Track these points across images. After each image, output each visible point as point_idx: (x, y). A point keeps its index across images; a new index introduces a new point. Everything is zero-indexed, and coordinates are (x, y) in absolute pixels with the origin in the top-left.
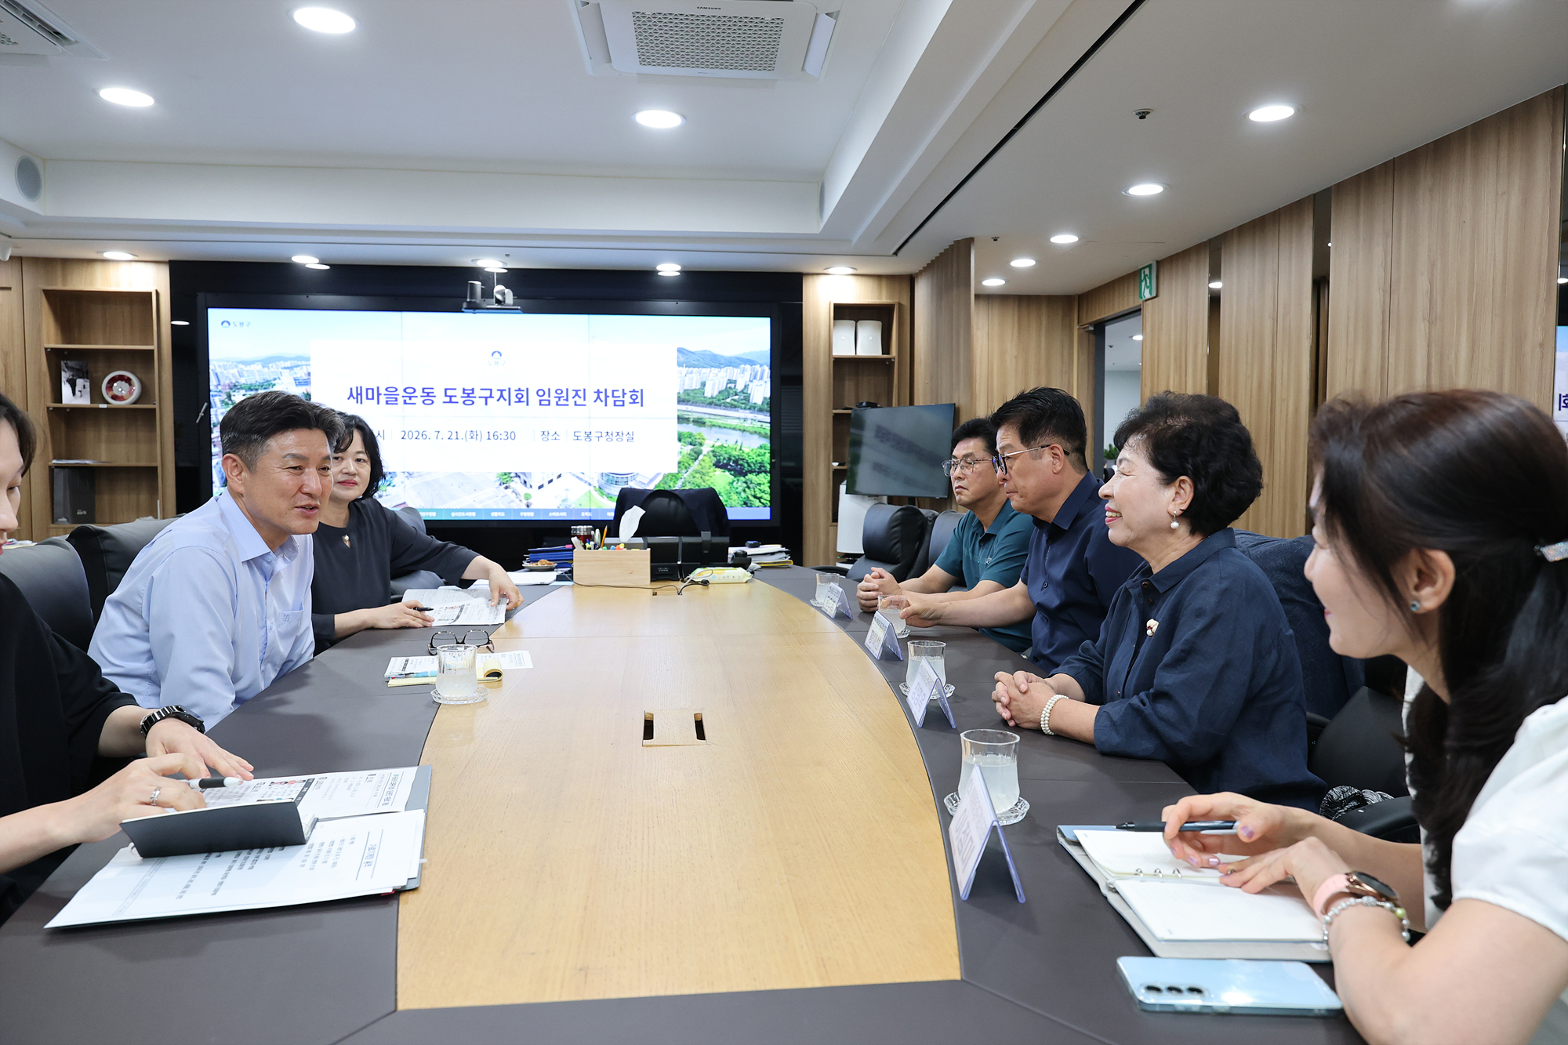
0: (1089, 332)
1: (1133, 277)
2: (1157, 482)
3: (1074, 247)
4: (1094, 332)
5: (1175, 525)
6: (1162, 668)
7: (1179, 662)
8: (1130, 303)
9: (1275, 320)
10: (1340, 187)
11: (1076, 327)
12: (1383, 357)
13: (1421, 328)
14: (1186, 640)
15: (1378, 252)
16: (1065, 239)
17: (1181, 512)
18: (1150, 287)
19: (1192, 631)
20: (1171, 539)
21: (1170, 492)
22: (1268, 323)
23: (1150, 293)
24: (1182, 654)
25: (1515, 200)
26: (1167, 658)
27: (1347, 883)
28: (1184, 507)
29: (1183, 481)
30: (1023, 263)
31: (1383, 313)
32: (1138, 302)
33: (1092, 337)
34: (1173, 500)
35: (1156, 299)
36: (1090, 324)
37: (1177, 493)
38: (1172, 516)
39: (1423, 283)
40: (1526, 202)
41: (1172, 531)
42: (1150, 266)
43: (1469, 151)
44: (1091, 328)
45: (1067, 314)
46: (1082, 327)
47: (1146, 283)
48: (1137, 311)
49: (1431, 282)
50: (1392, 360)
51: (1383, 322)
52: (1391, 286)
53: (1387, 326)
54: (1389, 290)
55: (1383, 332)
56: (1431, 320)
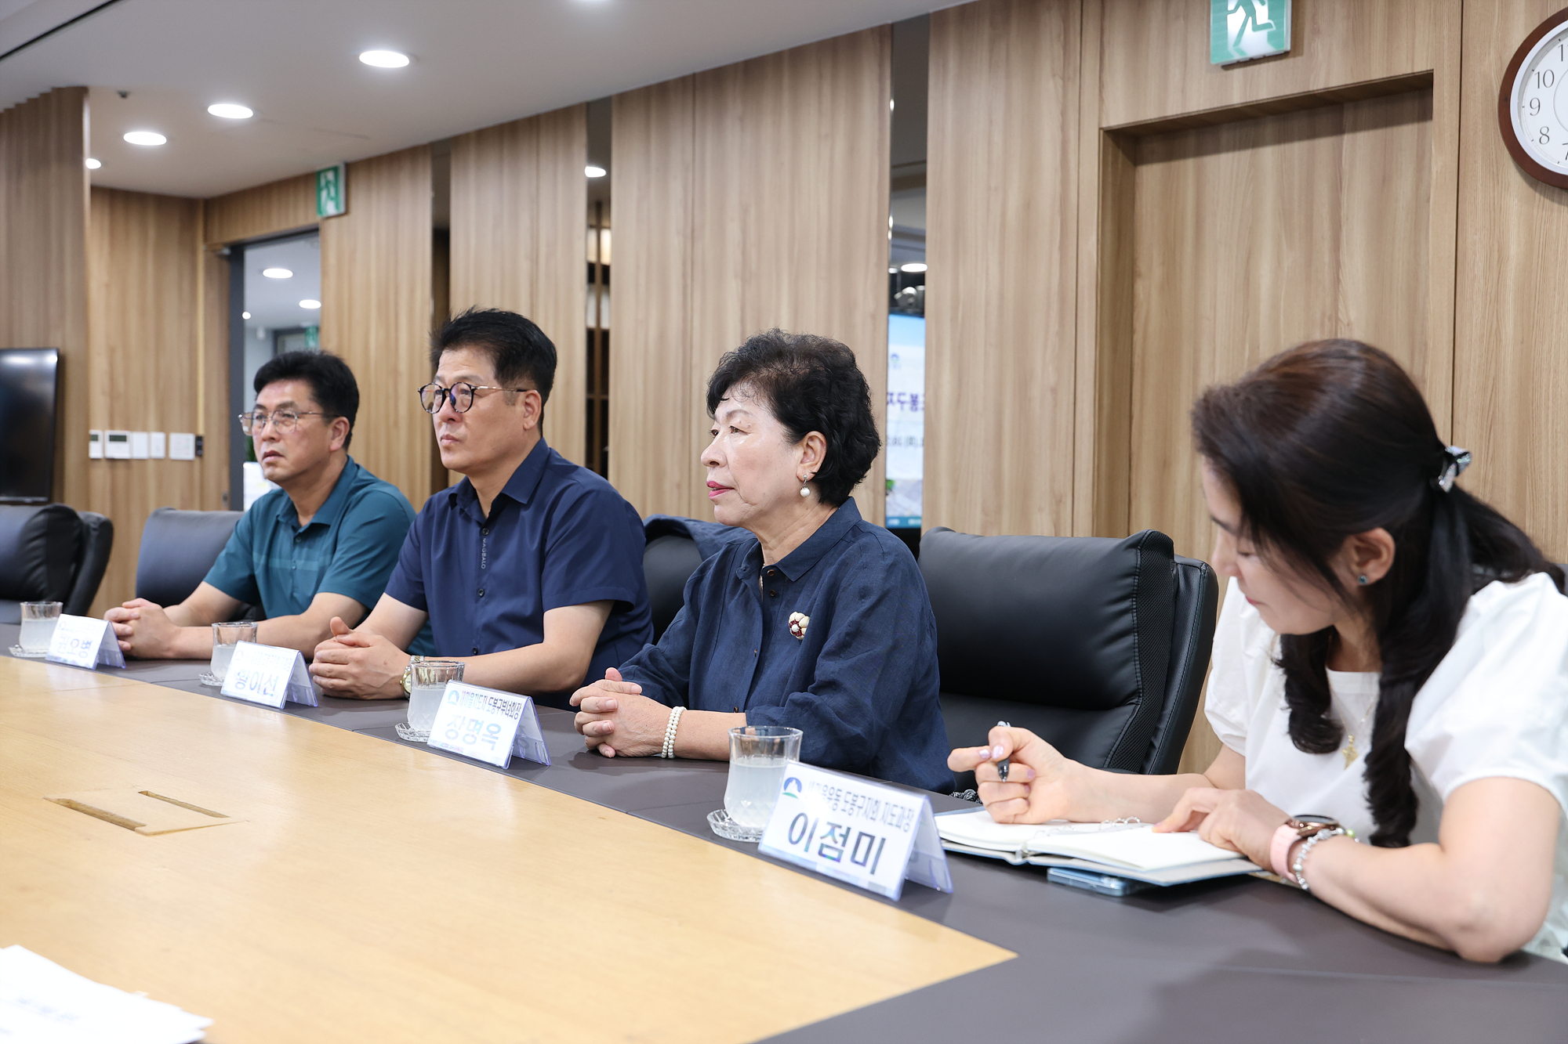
0: (222, 257)
1: (307, 182)
2: (784, 439)
3: (244, 125)
4: (229, 258)
5: (805, 491)
6: (823, 657)
7: (843, 648)
8: (301, 219)
9: (535, 261)
10: (623, 98)
11: (201, 248)
12: (685, 320)
13: (733, 287)
14: (851, 621)
15: (676, 188)
16: (231, 111)
17: (812, 475)
18: (336, 199)
19: (856, 613)
20: (798, 510)
21: (798, 453)
22: (524, 266)
23: (337, 206)
24: (847, 638)
25: (840, 145)
26: (829, 645)
27: (1296, 831)
28: (816, 469)
29: (811, 438)
30: (145, 138)
31: (684, 264)
32: (318, 218)
33: (225, 264)
34: (802, 462)
35: (345, 219)
36: (226, 245)
37: (805, 453)
38: (802, 481)
39: (733, 230)
40: (852, 150)
41: (800, 499)
42: (335, 169)
43: (786, 81)
44: (226, 251)
45: (188, 226)
46: (211, 249)
47: (329, 193)
48: (312, 231)
49: (744, 231)
50: (696, 323)
51: (684, 276)
52: (693, 231)
53: (689, 281)
54: (692, 236)
55: (685, 287)
56: (745, 278)
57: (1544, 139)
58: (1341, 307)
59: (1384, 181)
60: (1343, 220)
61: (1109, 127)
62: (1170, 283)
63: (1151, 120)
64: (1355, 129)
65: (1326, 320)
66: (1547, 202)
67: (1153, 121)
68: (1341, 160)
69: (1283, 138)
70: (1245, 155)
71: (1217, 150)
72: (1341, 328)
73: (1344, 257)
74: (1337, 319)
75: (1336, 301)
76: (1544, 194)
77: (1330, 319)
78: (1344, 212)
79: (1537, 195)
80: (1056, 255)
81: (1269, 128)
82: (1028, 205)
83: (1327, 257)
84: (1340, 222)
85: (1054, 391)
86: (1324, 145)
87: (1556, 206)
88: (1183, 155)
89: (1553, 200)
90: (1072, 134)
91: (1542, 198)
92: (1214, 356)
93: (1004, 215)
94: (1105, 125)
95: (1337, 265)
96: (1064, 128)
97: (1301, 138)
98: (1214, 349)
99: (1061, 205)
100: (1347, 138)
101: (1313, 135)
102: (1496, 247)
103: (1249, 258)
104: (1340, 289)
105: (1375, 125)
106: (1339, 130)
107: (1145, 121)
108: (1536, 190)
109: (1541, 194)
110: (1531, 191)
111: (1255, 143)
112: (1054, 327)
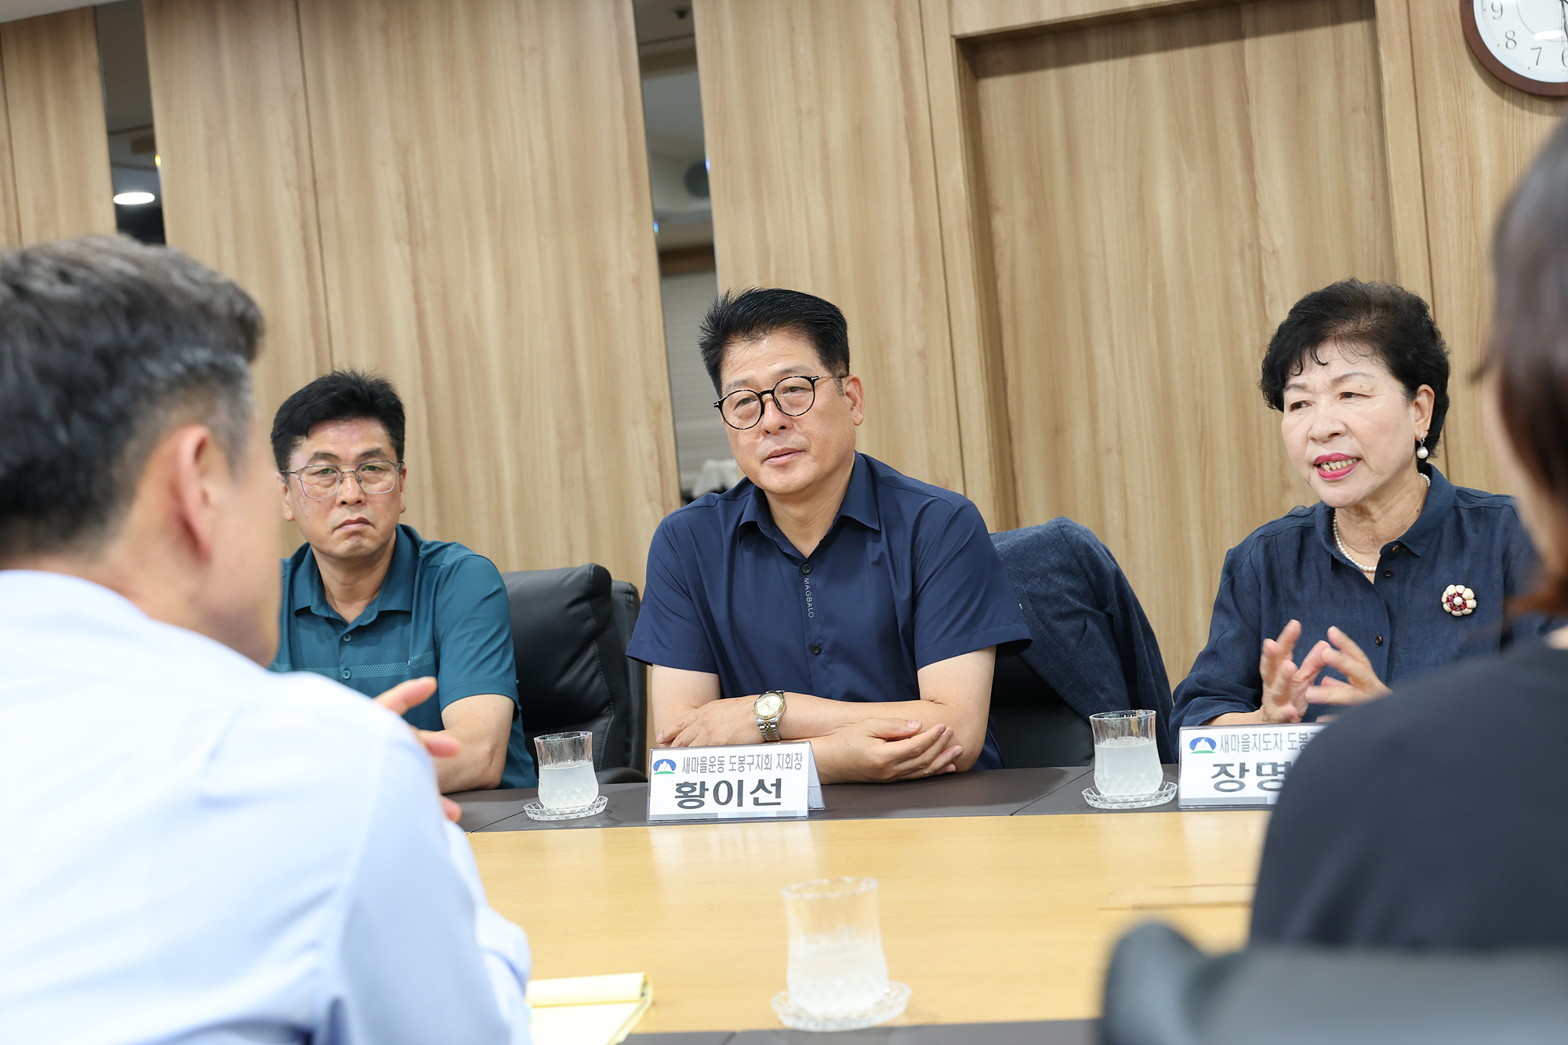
12: (313, 302)
13: (394, 258)
15: (277, 124)
25: (557, 63)
28: (1428, 426)
29: (1421, 393)
31: (304, 226)
34: (1416, 421)
40: (577, 67)
49: (406, 178)
50: (335, 306)
51: (306, 243)
52: (314, 182)
53: (316, 249)
54: (313, 188)
55: (309, 259)
56: (414, 239)
57: (1511, 44)
58: (1263, 233)
59: (1299, 92)
60: (1255, 136)
61: (964, 35)
62: (1040, 215)
63: (1021, 25)
64: (1257, 33)
65: (1246, 248)
66: (1517, 110)
67: (1023, 27)
68: (1245, 71)
69: (1168, 44)
70: (1122, 65)
71: (1084, 59)
72: (1265, 258)
73: (1260, 177)
74: (1259, 247)
75: (1255, 226)
76: (1512, 101)
77: (1251, 246)
78: (1254, 127)
79: (1505, 103)
80: (907, 191)
81: (1150, 33)
82: (859, 131)
83: (1239, 178)
84: (1251, 137)
85: (923, 355)
86: (1221, 52)
87: (1527, 113)
88: (1041, 66)
89: (1523, 108)
90: (914, 43)
91: (1511, 106)
92: (1108, 299)
93: (824, 144)
94: (958, 32)
95: (1253, 187)
96: (900, 36)
97: (1191, 44)
98: (1108, 291)
99: (907, 130)
100: (1249, 44)
101: (1206, 40)
102: (1466, 159)
103: (1141, 183)
104: (1260, 212)
105: (1281, 28)
106: (1238, 35)
107: (1013, 26)
108: (1503, 97)
109: (1509, 101)
110: (1498, 98)
111: (1135, 51)
112: (914, 277)
